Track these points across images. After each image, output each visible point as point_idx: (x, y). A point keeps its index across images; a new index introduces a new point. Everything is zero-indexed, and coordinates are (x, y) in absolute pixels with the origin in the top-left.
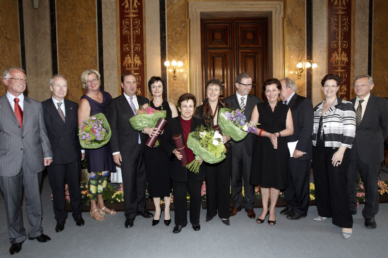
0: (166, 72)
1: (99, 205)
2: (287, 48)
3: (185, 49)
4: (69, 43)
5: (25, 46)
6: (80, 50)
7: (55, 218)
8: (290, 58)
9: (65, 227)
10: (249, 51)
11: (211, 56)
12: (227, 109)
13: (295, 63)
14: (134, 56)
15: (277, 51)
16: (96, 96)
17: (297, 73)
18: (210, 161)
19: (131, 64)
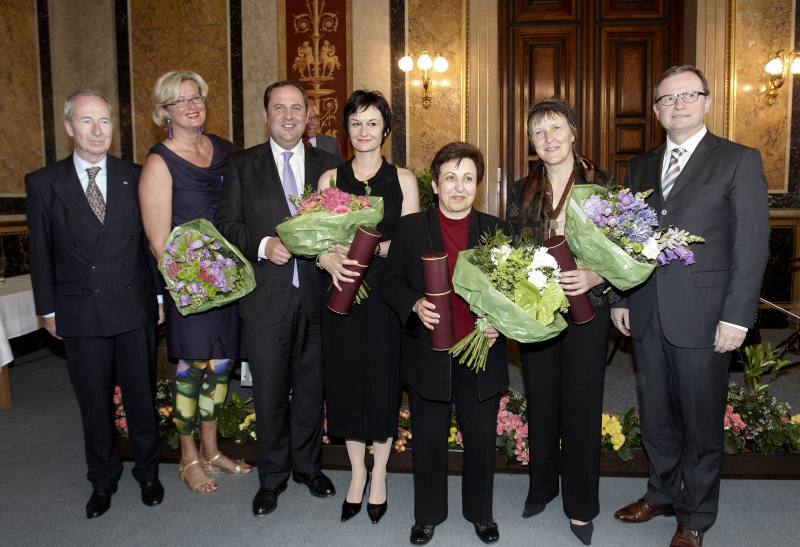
0: (403, 87)
1: (204, 448)
2: (738, 18)
3: (454, 24)
4: (158, 12)
5: (50, 22)
6: (186, 30)
7: (89, 479)
8: (745, 46)
9: (113, 502)
10: (630, 29)
11: (525, 44)
12: (597, 186)
13: (760, 61)
14: (321, 44)
15: (710, 28)
16: (193, 149)
17: (764, 89)
18: (521, 334)
19: (312, 66)
